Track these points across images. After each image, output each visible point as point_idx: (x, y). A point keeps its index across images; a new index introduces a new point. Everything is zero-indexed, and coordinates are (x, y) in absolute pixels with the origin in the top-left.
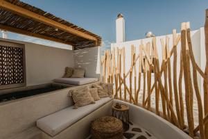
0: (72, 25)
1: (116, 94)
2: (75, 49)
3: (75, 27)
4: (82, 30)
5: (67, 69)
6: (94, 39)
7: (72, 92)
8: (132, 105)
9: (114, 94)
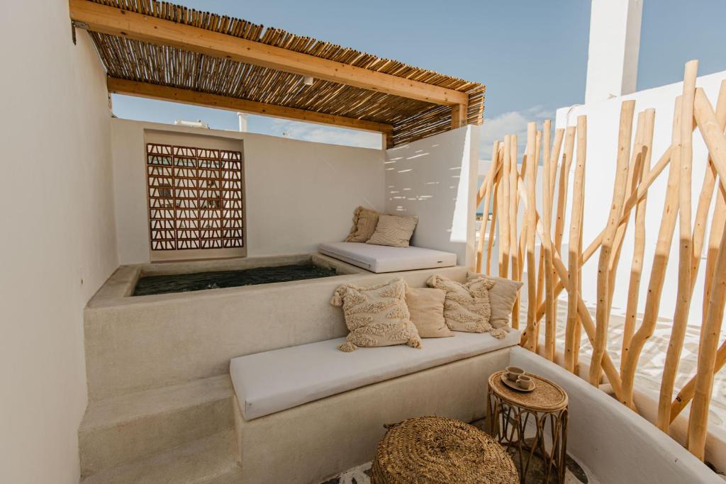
0: (352, 54)
1: (531, 328)
2: (391, 144)
3: (364, 62)
4: (394, 69)
5: (359, 214)
6: (452, 97)
7: (342, 293)
8: (599, 395)
9: (523, 326)
